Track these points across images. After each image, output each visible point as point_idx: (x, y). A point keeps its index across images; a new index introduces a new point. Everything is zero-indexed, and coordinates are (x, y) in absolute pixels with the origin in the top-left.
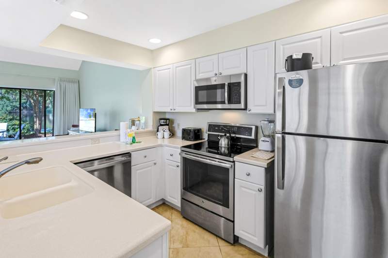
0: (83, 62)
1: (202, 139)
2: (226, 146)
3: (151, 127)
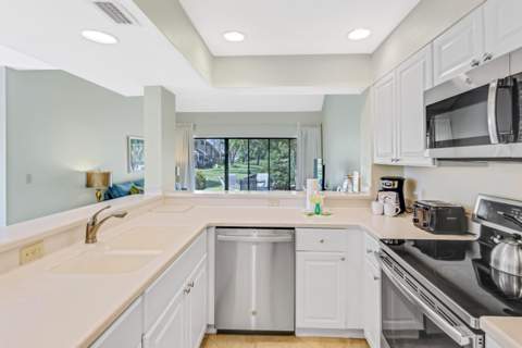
0: (327, 96)
1: (467, 233)
2: (515, 272)
3: (367, 190)
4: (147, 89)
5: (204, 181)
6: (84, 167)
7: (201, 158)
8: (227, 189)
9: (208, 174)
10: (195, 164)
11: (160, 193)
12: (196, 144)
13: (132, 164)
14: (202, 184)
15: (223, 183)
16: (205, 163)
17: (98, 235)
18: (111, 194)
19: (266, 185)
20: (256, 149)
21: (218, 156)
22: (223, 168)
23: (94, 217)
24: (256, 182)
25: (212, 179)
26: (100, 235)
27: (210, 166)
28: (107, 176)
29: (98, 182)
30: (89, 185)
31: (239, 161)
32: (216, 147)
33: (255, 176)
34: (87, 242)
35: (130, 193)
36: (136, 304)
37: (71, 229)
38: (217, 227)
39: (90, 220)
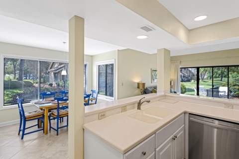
4: (158, 50)
5: (185, 89)
6: (137, 80)
7: (184, 77)
8: (198, 94)
9: (187, 85)
10: (180, 80)
11: (163, 94)
12: (181, 70)
13: (153, 79)
14: (184, 90)
15: (196, 91)
16: (186, 79)
17: (141, 107)
18: (145, 92)
19: (226, 94)
20: (220, 72)
21: (194, 75)
22: (196, 82)
23: (140, 101)
24: (218, 92)
25: (190, 88)
26: (142, 107)
27: (189, 81)
28: (144, 84)
29: (141, 87)
30: (138, 87)
31: (207, 78)
32: (193, 71)
33: (218, 88)
34: (138, 109)
35: (152, 92)
36: (152, 136)
37: (133, 104)
38: (190, 114)
39: (139, 102)
